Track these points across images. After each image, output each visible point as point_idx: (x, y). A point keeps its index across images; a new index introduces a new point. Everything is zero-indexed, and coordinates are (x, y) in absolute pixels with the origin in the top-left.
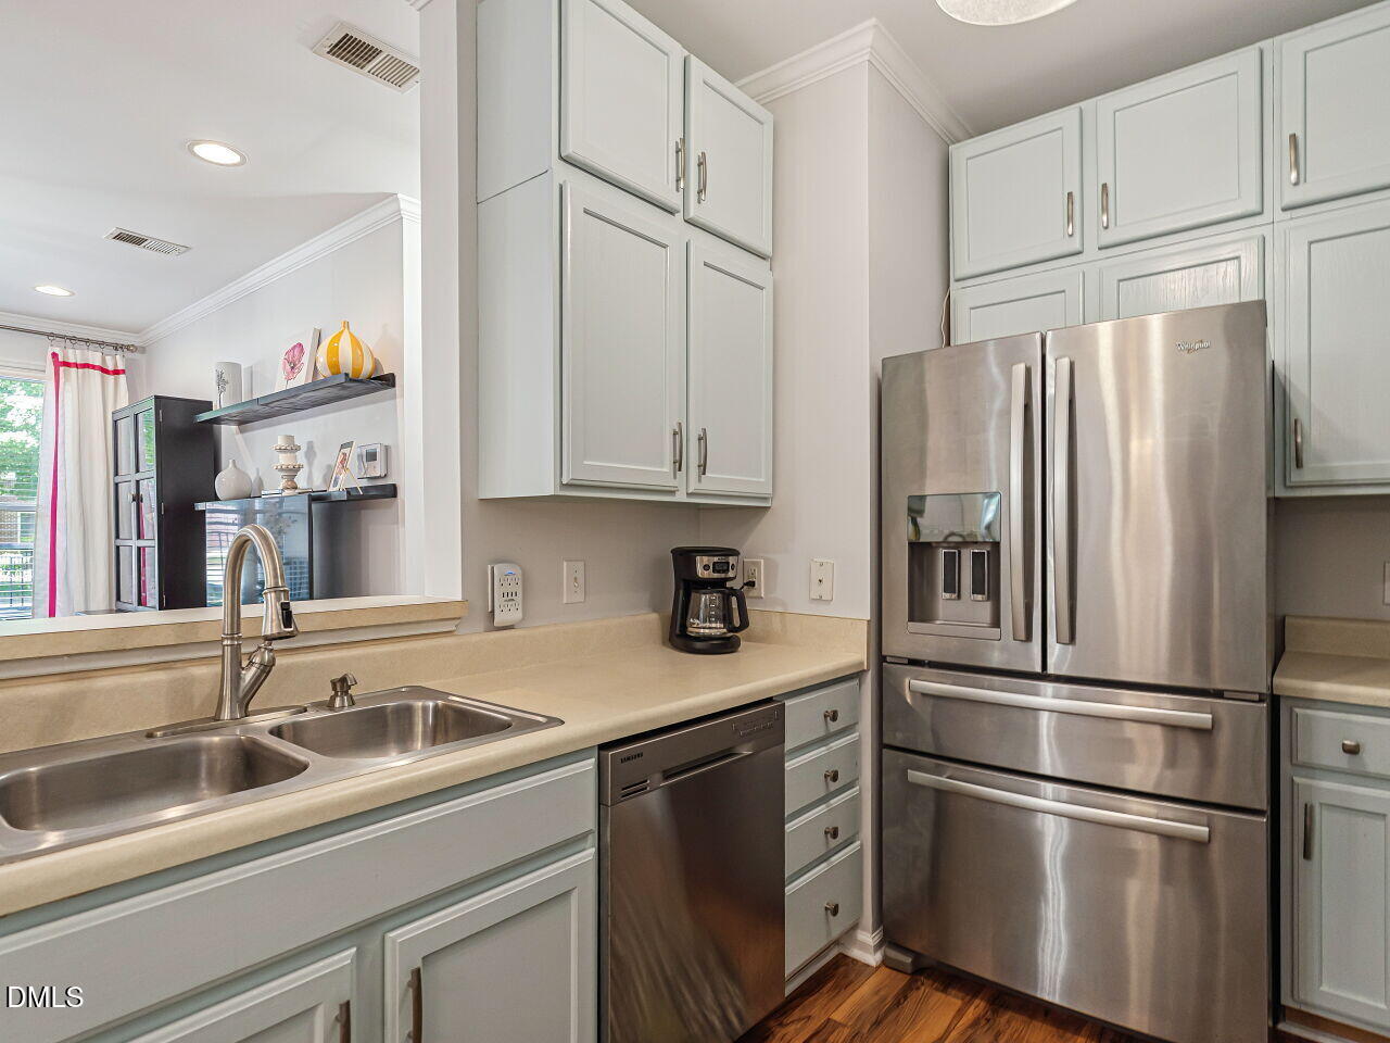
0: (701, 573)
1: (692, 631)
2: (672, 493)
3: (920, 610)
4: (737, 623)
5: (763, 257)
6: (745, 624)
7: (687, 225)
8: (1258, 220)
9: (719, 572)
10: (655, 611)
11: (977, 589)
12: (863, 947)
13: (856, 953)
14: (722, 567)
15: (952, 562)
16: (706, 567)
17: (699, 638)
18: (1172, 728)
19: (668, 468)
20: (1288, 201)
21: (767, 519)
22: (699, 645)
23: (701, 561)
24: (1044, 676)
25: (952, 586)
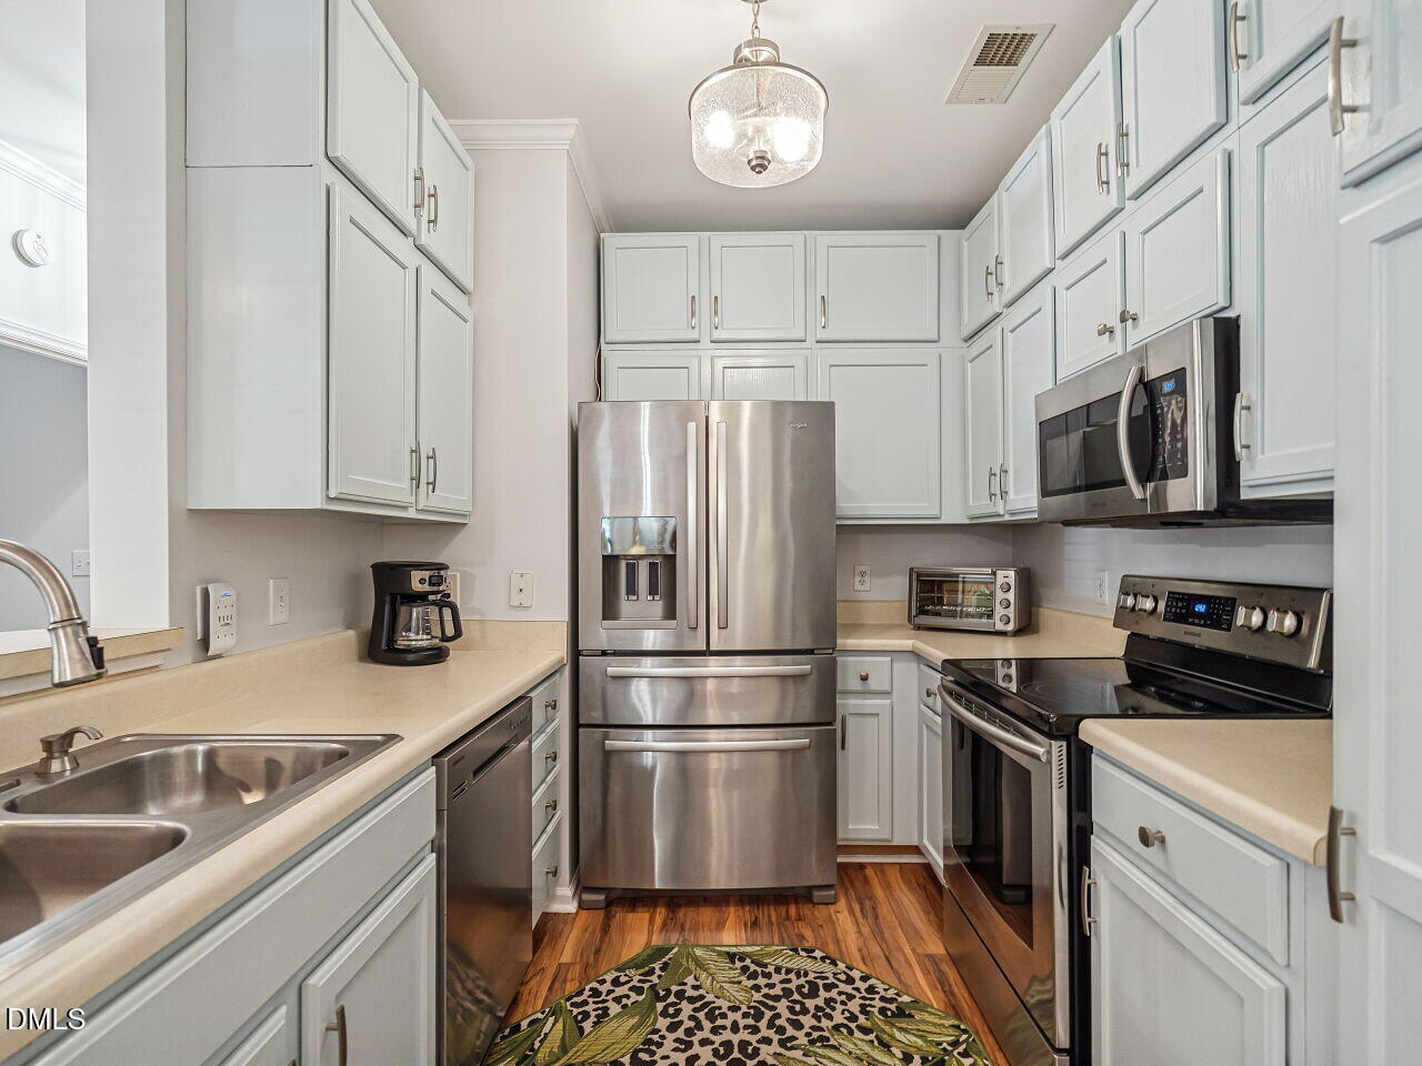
0: (417, 586)
1: (401, 643)
2: (405, 508)
3: (610, 611)
4: (450, 631)
5: (463, 291)
6: (458, 633)
7: (416, 250)
8: (802, 345)
9: (434, 585)
10: (349, 628)
11: (653, 591)
12: (563, 900)
13: (557, 908)
14: (437, 581)
15: (632, 570)
16: (422, 581)
17: (409, 651)
18: (783, 678)
19: (406, 484)
20: (818, 337)
21: (463, 535)
22: (411, 657)
23: (416, 575)
24: (708, 653)
25: (632, 589)
